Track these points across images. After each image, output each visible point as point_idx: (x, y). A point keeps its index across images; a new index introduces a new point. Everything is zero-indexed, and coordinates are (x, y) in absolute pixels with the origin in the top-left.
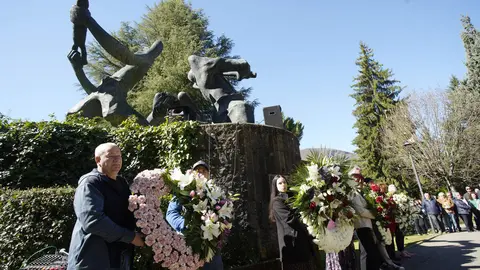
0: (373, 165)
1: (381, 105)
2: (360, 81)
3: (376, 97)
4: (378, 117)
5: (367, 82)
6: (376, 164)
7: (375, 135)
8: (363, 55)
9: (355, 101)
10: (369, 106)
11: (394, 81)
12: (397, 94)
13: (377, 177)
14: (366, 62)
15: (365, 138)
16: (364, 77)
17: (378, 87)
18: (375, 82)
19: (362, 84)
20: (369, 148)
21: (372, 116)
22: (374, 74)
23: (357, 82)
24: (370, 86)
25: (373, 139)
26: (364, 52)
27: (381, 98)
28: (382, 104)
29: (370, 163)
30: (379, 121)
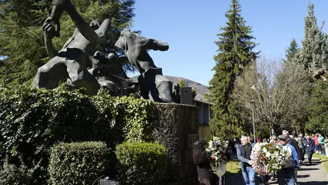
0: (222, 104)
1: (237, 55)
2: (225, 32)
3: (235, 48)
4: (233, 65)
5: (230, 34)
6: (225, 103)
7: (228, 79)
8: (232, 9)
9: (218, 48)
10: (228, 55)
11: (251, 37)
12: (251, 48)
13: (223, 113)
14: (234, 15)
15: (220, 81)
16: (229, 29)
17: (239, 40)
18: (238, 35)
19: (226, 35)
20: (222, 90)
21: (228, 64)
22: (238, 28)
23: (223, 32)
24: (232, 37)
25: (226, 82)
26: (234, 6)
27: (239, 49)
28: (239, 54)
29: (220, 101)
30: (233, 68)
